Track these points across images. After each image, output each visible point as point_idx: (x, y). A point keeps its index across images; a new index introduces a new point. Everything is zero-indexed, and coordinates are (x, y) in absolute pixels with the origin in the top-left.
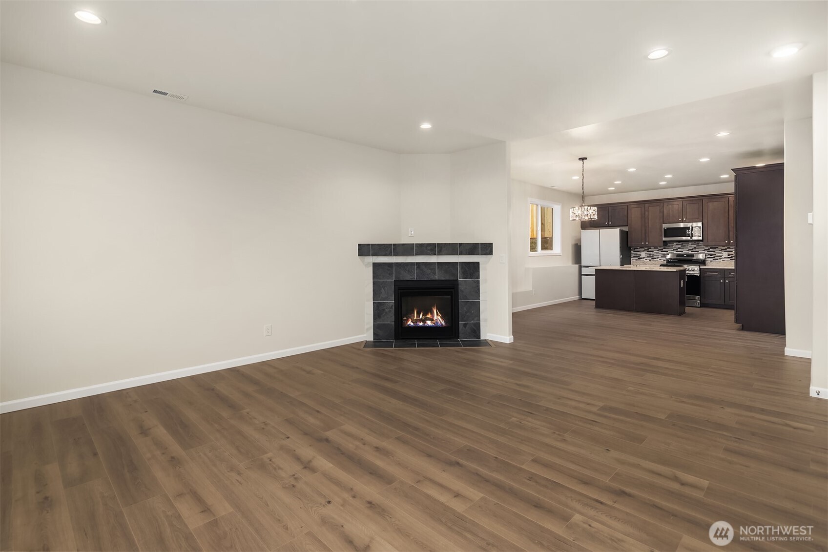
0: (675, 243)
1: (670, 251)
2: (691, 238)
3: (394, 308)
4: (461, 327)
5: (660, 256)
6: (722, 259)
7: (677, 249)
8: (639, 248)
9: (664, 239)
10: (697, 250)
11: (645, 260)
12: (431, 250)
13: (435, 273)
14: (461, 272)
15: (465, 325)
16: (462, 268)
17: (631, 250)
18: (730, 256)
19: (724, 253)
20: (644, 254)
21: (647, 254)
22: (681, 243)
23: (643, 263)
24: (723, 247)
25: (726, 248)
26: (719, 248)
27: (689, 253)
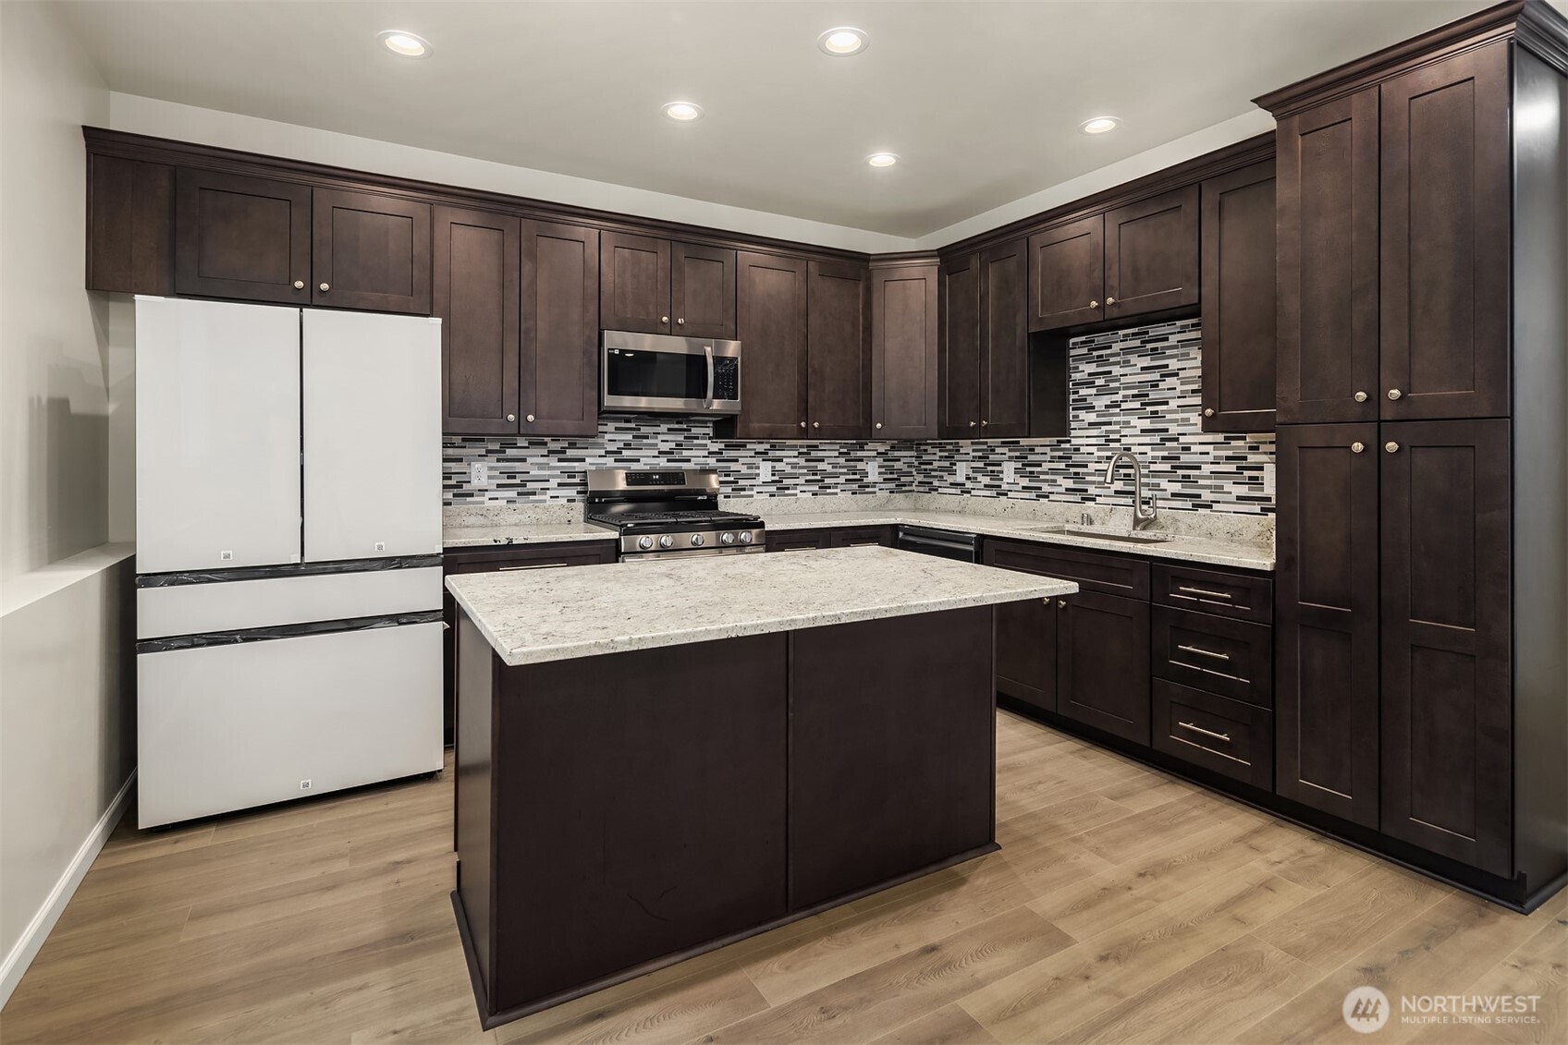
1: (592, 457)
2: (709, 404)
7: (619, 452)
10: (686, 453)
11: (490, 503)
18: (776, 478)
19: (763, 465)
20: (485, 473)
21: (497, 473)
22: (633, 425)
23: (482, 518)
24: (759, 443)
25: (768, 446)
26: (749, 446)
27: (661, 464)
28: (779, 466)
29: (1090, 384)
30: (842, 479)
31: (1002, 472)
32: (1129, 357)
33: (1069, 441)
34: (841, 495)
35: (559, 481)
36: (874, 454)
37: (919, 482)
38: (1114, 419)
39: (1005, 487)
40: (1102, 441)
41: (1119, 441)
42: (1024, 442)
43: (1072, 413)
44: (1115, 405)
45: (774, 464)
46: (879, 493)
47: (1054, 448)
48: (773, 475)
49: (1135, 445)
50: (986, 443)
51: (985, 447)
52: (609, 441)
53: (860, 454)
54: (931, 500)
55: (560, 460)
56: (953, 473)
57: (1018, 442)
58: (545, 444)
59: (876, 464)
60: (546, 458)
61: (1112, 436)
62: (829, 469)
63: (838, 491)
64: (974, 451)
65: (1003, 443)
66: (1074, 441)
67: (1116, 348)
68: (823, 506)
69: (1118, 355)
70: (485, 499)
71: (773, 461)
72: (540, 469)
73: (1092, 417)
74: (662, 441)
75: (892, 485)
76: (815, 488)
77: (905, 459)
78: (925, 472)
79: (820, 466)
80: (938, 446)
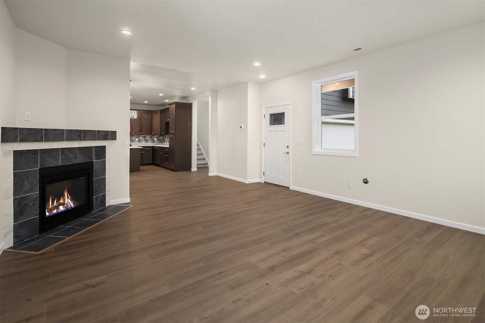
3: (38, 199)
4: (94, 200)
12: (78, 136)
13: (76, 158)
14: (95, 155)
15: (97, 198)
16: (96, 151)
19: (137, 138)
28: (139, 139)
30: (150, 140)
36: (155, 137)
46: (157, 143)
53: (153, 137)
56: (166, 139)
59: (156, 139)
62: (148, 139)
75: (159, 141)
76: (146, 142)
77: (161, 138)
78: (164, 140)
79: (146, 139)
80: (165, 136)
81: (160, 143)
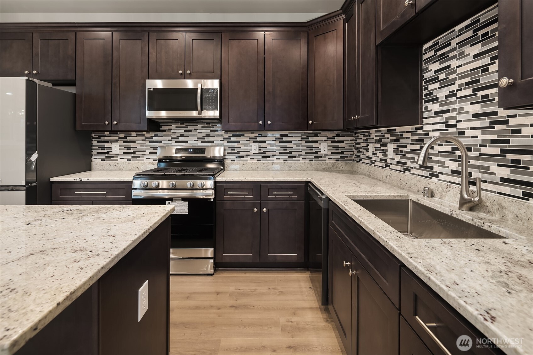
0: (174, 126)
1: (165, 140)
2: (200, 113)
5: (147, 152)
6: (249, 157)
7: (177, 138)
8: (107, 133)
9: (149, 114)
10: (211, 139)
11: (120, 161)
17: (91, 139)
18: (262, 151)
19: (253, 144)
20: (118, 147)
21: (123, 148)
22: (184, 125)
23: (115, 167)
24: (251, 133)
25: (257, 135)
26: (245, 135)
27: (198, 144)
28: (263, 145)
29: (435, 80)
30: (303, 153)
31: (387, 150)
32: (464, 49)
33: (422, 128)
34: (302, 161)
35: (150, 151)
36: (326, 138)
37: (356, 155)
38: (454, 106)
39: (389, 161)
40: (443, 126)
41: (454, 126)
42: (398, 129)
43: (424, 105)
44: (453, 94)
45: (260, 144)
46: (328, 161)
47: (414, 133)
48: (260, 150)
49: (467, 129)
50: (380, 131)
51: (380, 134)
52: (173, 133)
53: (315, 139)
54: (358, 166)
55: (150, 142)
56: (368, 150)
57: (395, 130)
58: (144, 135)
59: (326, 144)
60: (144, 141)
61: (451, 122)
62: (295, 147)
63: (301, 159)
64: (376, 136)
65: (388, 130)
66: (426, 128)
67: (453, 43)
68: (290, 167)
69: (454, 49)
70: (118, 158)
71: (260, 142)
72: (141, 146)
73: (436, 107)
74: (199, 133)
75: (338, 157)
76: (286, 157)
77: (347, 141)
78: (358, 150)
79: (289, 145)
80: (362, 133)
81: (342, 165)
